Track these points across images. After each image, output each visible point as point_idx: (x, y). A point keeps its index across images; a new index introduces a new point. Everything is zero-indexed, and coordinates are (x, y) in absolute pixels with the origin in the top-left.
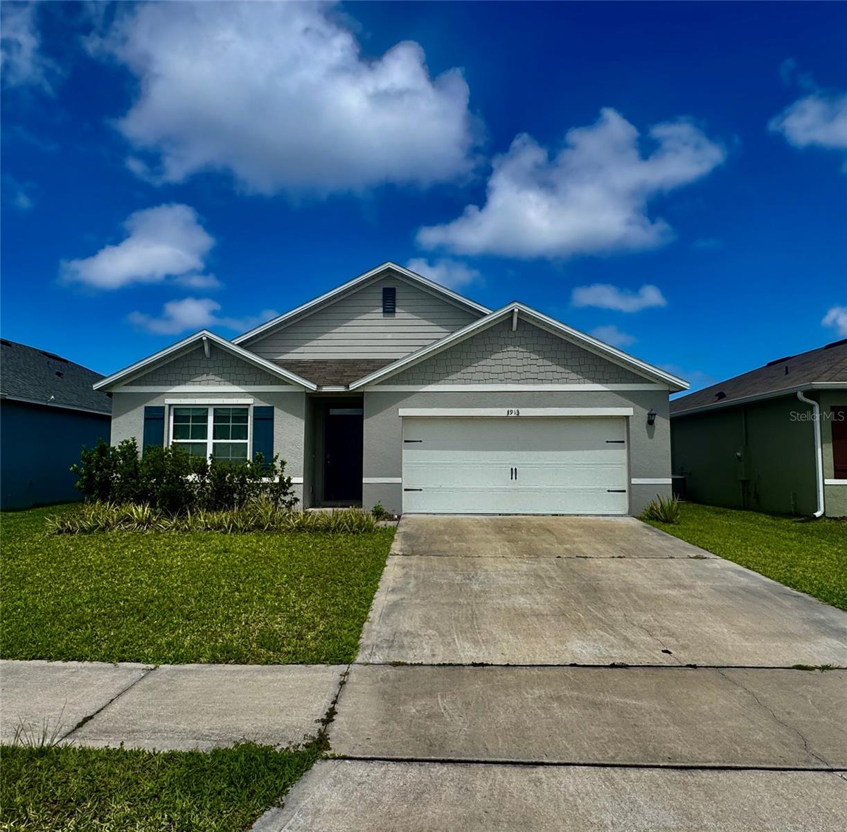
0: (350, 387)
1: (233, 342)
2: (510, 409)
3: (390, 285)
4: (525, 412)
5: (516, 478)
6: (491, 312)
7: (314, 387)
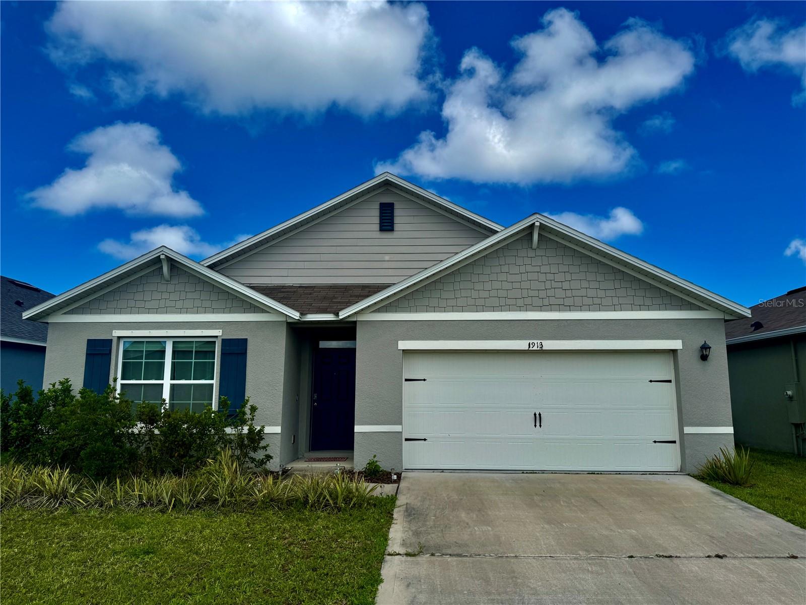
0: (340, 314)
1: (202, 263)
2: (531, 342)
3: (387, 200)
4: (549, 345)
5: (540, 426)
6: (503, 228)
7: (295, 315)
